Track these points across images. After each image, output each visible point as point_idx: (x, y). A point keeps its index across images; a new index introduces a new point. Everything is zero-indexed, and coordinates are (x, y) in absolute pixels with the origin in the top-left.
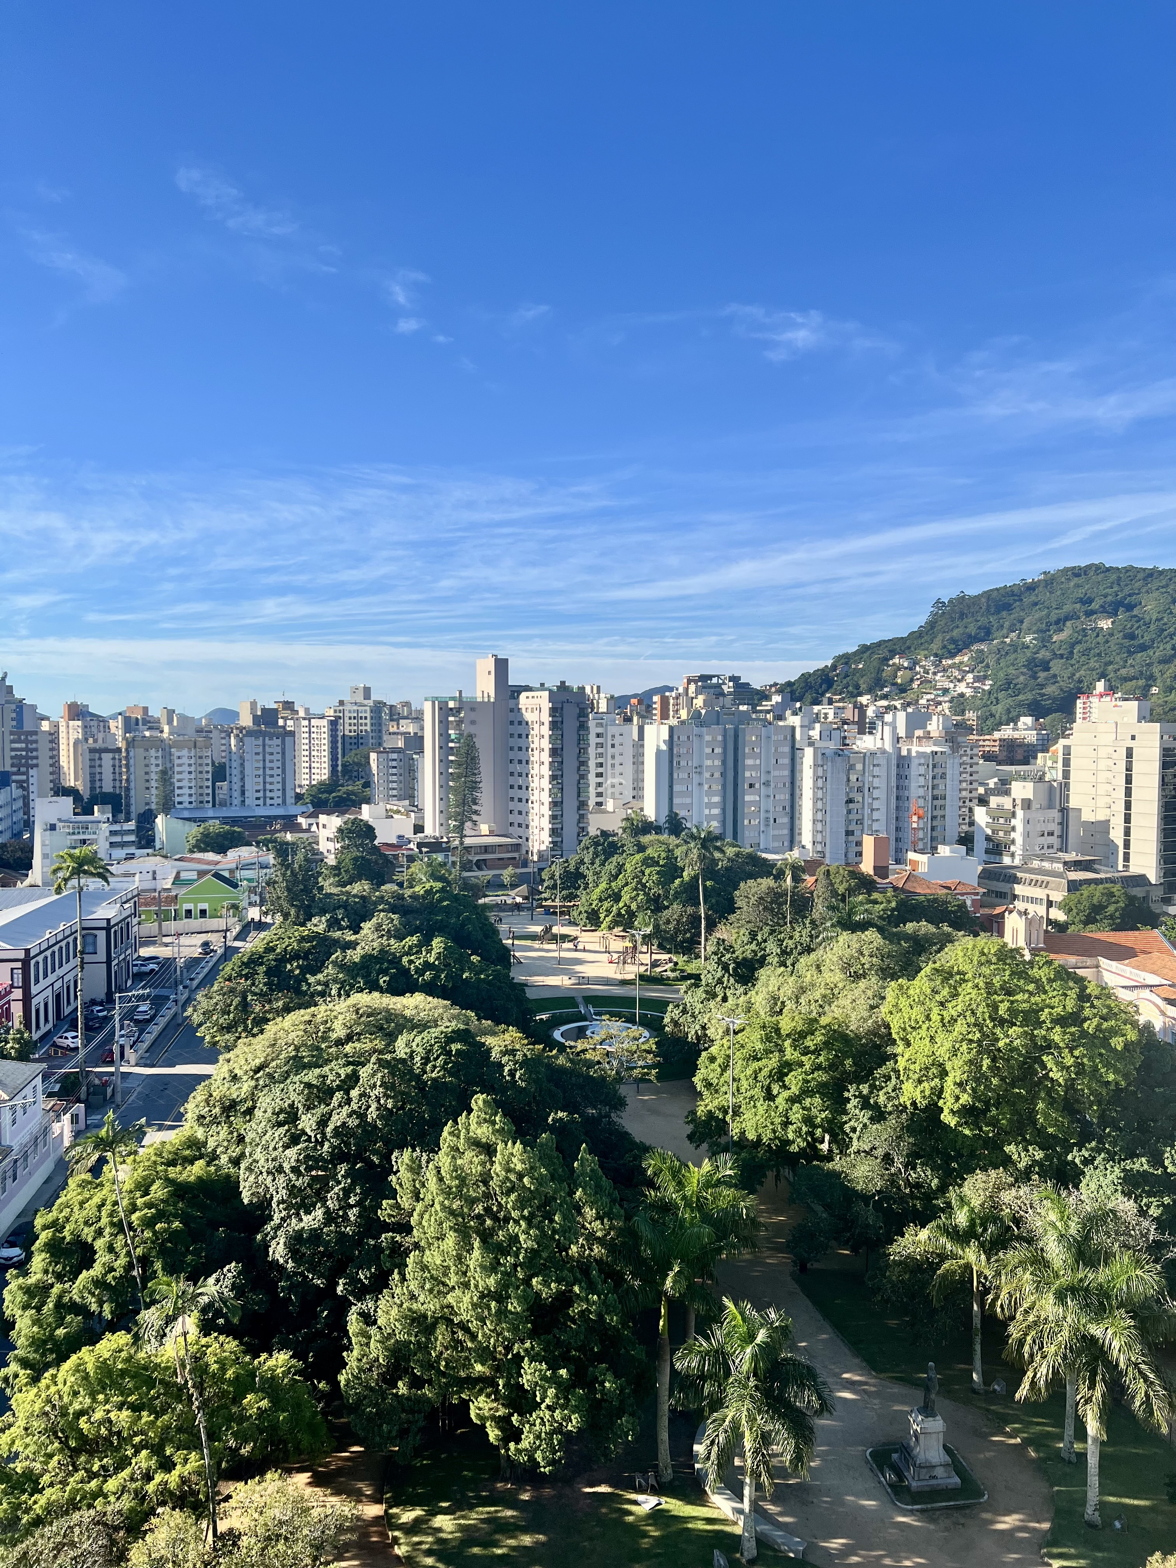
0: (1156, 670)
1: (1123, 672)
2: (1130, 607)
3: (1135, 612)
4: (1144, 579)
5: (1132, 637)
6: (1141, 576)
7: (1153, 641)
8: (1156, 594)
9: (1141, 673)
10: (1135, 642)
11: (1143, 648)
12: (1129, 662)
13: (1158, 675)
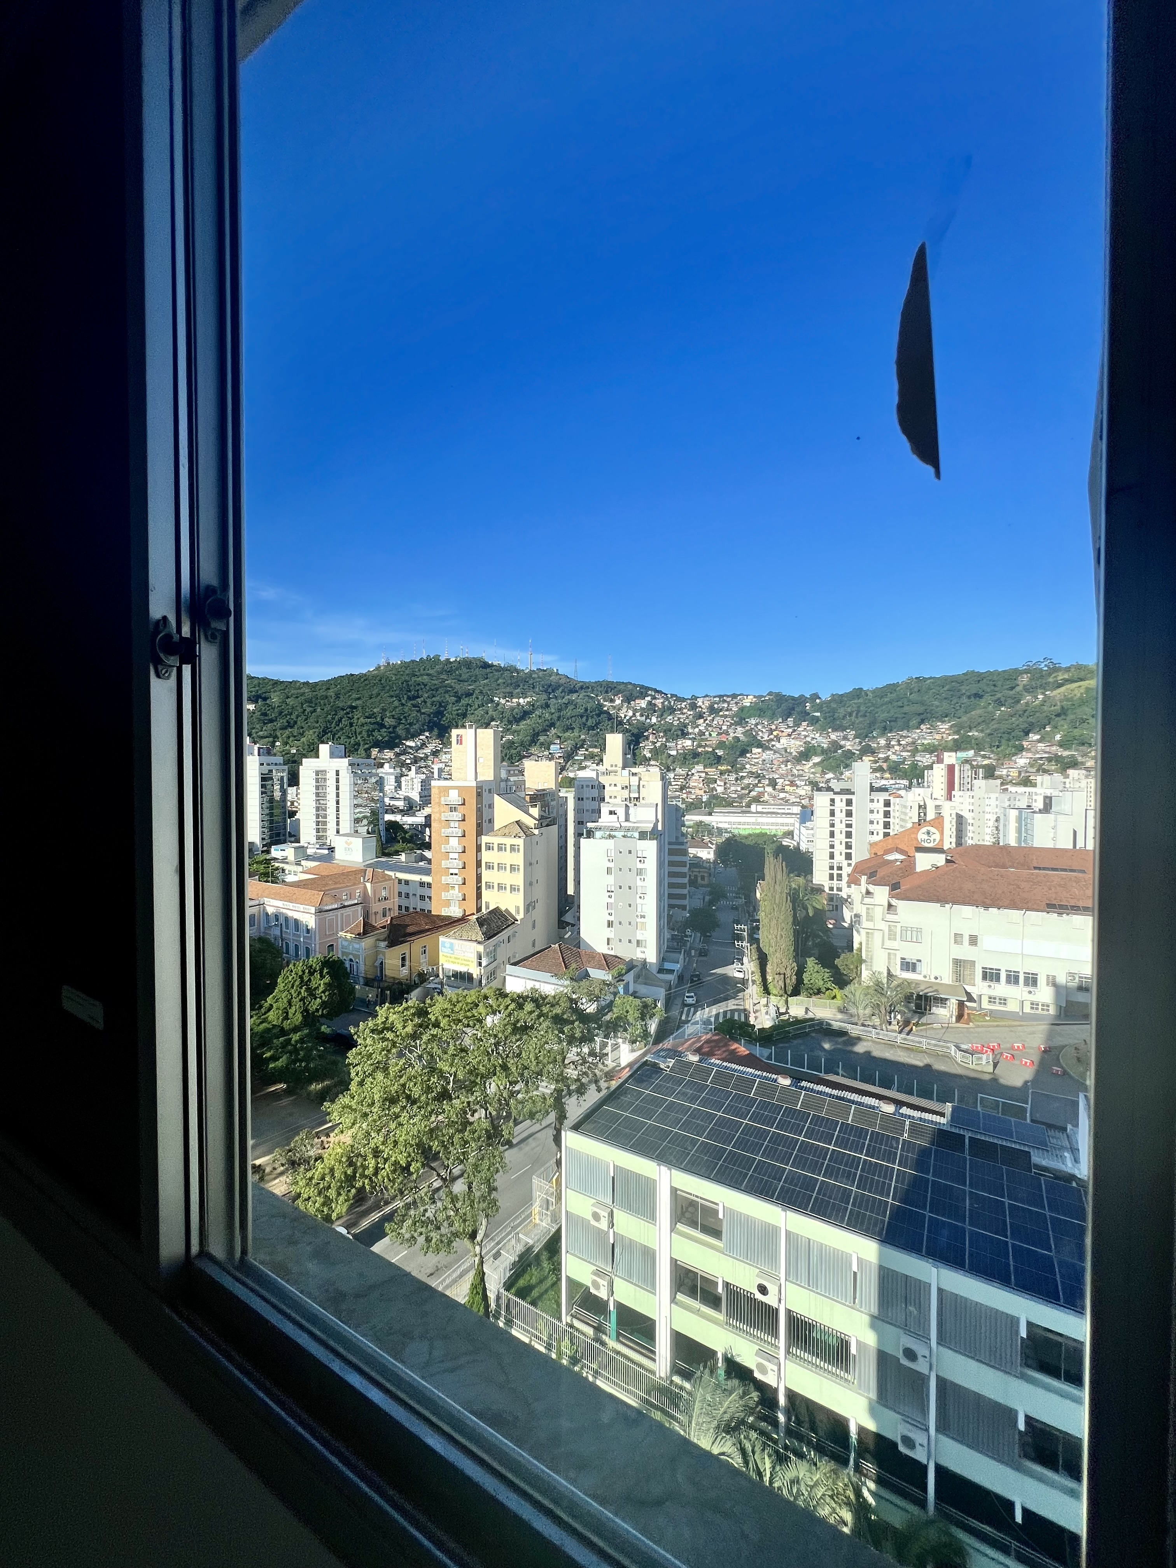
0: (278, 734)
1: (261, 733)
2: (265, 699)
3: (268, 702)
4: (273, 685)
5: (265, 714)
6: (270, 683)
7: (276, 717)
8: (278, 693)
9: (271, 734)
10: (267, 718)
11: (271, 721)
12: (264, 728)
13: (279, 735)
